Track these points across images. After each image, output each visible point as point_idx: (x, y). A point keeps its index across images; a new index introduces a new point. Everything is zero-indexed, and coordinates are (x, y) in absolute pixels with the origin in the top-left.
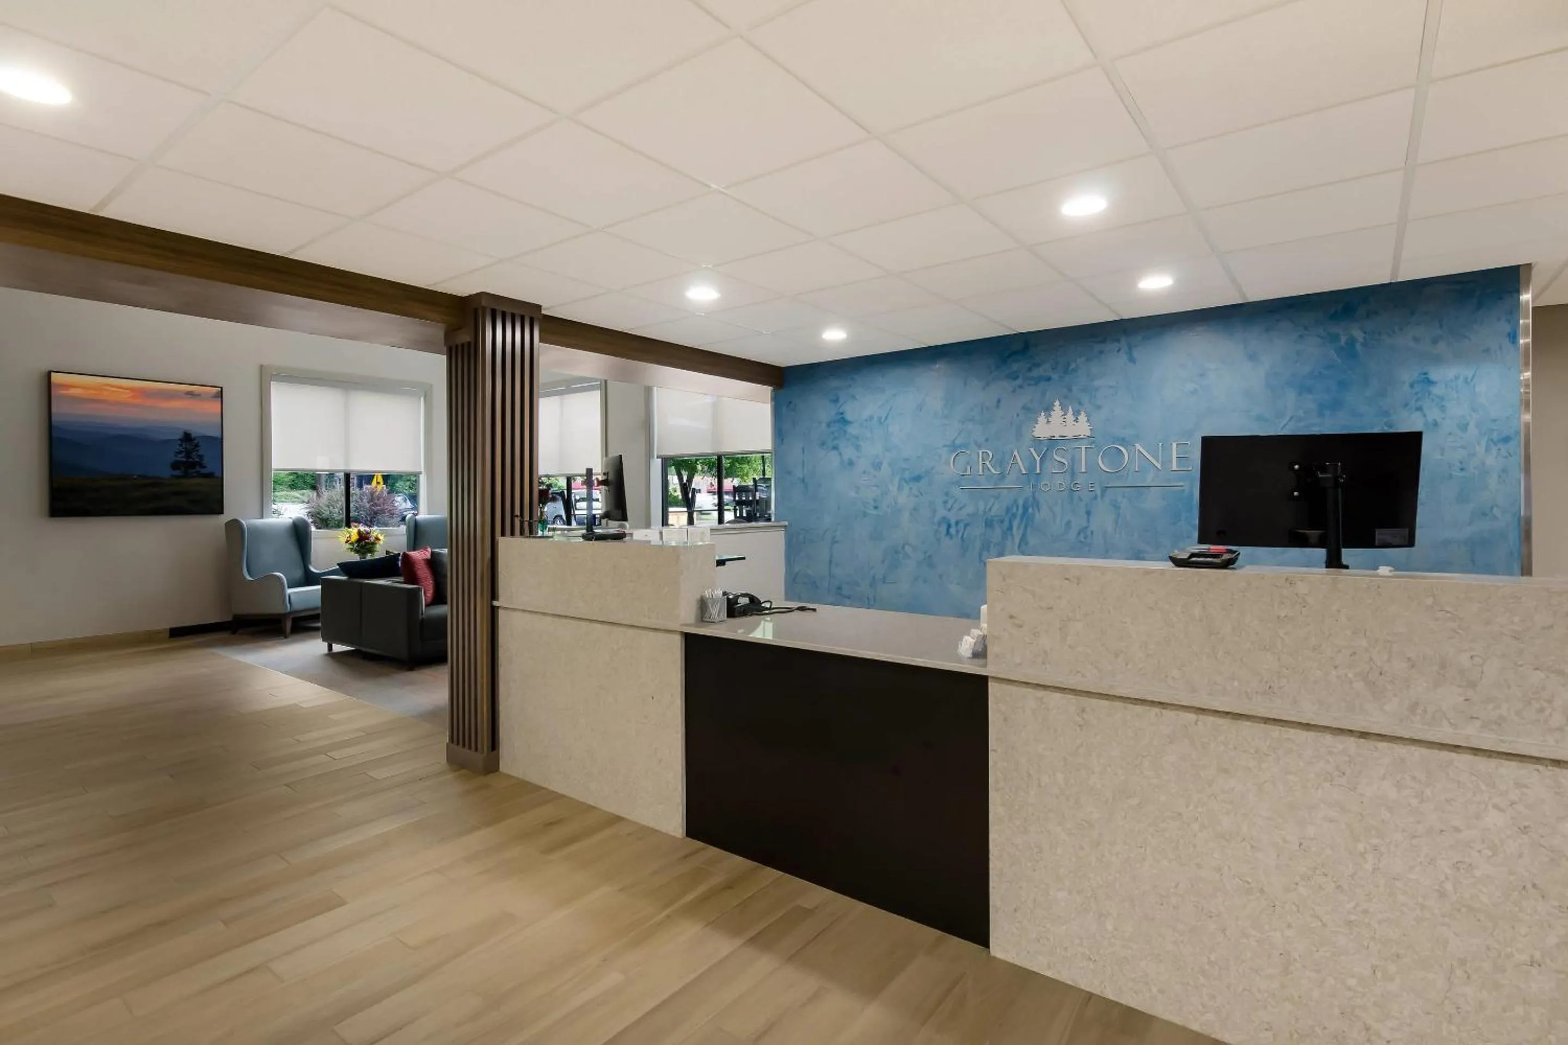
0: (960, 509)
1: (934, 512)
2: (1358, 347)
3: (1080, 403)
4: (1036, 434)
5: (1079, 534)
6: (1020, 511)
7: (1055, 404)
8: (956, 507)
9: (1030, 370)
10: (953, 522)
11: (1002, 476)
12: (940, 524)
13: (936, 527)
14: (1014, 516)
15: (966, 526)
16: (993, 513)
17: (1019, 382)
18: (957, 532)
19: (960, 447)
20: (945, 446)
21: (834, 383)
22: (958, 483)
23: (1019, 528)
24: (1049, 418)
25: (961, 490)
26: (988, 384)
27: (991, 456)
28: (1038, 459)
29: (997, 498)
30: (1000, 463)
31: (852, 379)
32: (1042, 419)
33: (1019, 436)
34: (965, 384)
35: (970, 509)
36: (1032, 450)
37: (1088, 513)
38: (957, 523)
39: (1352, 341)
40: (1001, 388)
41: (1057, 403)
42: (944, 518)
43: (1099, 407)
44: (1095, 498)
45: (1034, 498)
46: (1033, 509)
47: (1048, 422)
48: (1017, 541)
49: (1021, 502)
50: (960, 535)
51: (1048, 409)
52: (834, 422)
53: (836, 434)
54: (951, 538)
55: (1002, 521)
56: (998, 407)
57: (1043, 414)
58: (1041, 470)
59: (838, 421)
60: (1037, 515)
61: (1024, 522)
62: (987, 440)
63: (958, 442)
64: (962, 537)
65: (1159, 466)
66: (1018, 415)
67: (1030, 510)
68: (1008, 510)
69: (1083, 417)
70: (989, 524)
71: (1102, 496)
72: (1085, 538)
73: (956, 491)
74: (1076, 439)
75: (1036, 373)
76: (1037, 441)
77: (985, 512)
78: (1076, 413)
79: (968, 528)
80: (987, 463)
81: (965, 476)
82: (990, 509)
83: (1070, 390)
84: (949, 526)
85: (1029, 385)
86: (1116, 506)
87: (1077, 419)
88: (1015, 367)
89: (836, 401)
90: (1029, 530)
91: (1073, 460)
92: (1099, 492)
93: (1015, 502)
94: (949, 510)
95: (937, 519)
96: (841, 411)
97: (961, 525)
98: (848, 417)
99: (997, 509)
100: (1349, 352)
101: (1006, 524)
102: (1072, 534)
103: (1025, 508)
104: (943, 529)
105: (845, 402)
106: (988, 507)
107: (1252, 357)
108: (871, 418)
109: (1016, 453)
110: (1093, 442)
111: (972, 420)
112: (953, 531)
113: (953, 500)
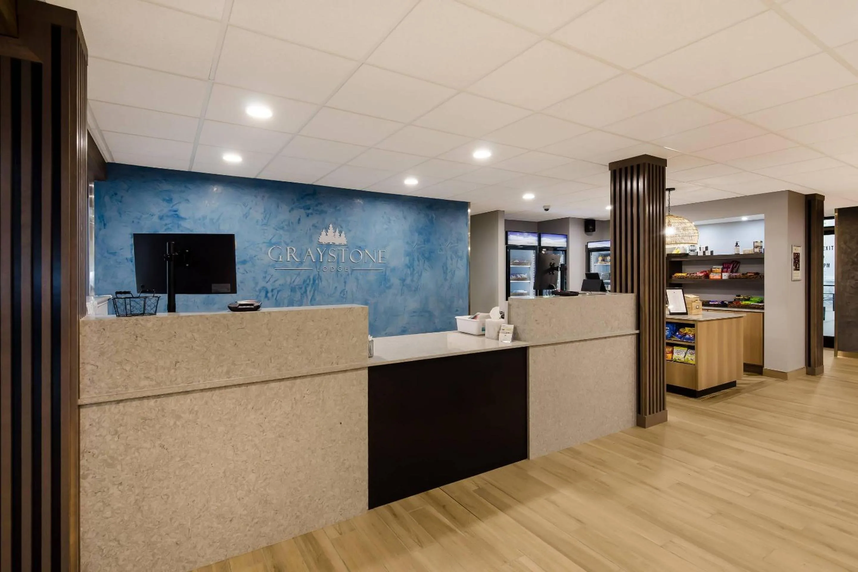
0: (275, 281)
1: (257, 284)
2: (434, 219)
3: (341, 227)
4: (320, 241)
5: (341, 293)
6: (311, 282)
7: (330, 226)
8: (272, 280)
9: (317, 206)
10: (270, 289)
11: (301, 263)
12: (260, 291)
13: (258, 293)
14: (308, 284)
15: (278, 292)
16: (295, 283)
17: (310, 211)
18: (273, 295)
19: (274, 244)
20: (264, 243)
21: (166, 186)
22: (273, 266)
23: (310, 292)
24: (327, 233)
25: (275, 270)
26: (292, 209)
27: (295, 252)
28: (321, 254)
29: (299, 274)
30: (300, 255)
31: (186, 187)
32: (324, 233)
33: (311, 241)
34: (278, 207)
35: (280, 282)
36: (318, 249)
37: (345, 282)
38: (272, 290)
39: (432, 217)
40: (299, 213)
41: (331, 226)
42: (263, 287)
43: (350, 231)
44: (348, 275)
45: (319, 275)
46: (318, 280)
47: (327, 235)
48: (310, 298)
49: (311, 277)
50: (275, 297)
51: (327, 229)
52: (167, 216)
53: (170, 226)
54: (268, 299)
55: (301, 288)
56: (299, 223)
57: (324, 231)
58: (322, 260)
59: (172, 216)
60: (320, 284)
61: (313, 288)
62: (292, 241)
63: (273, 241)
64: (276, 299)
65: (374, 260)
66: (310, 229)
67: (317, 282)
68: (304, 281)
69: (343, 235)
70: (293, 290)
71: (351, 274)
72: (344, 295)
73: (272, 271)
74: (340, 245)
75: (319, 208)
76: (321, 245)
77: (291, 284)
78: (340, 232)
79: (280, 293)
80: (293, 254)
81: (278, 262)
82: (294, 282)
83: (337, 220)
84: (267, 292)
85: (316, 214)
86: (357, 279)
87: (340, 235)
88: (308, 202)
89: (170, 201)
90: (316, 292)
91: (338, 255)
92: (350, 272)
93: (309, 277)
94: (267, 282)
95: (257, 289)
96: (175, 208)
97: (275, 292)
98: (182, 214)
99: (298, 281)
100: (431, 221)
101: (304, 289)
102: (338, 293)
103: (314, 281)
104: (263, 294)
105: (180, 203)
106: (293, 280)
107: (405, 218)
108: (204, 218)
109: (309, 250)
110: (347, 248)
111: (282, 228)
112: (270, 295)
113: (270, 276)
